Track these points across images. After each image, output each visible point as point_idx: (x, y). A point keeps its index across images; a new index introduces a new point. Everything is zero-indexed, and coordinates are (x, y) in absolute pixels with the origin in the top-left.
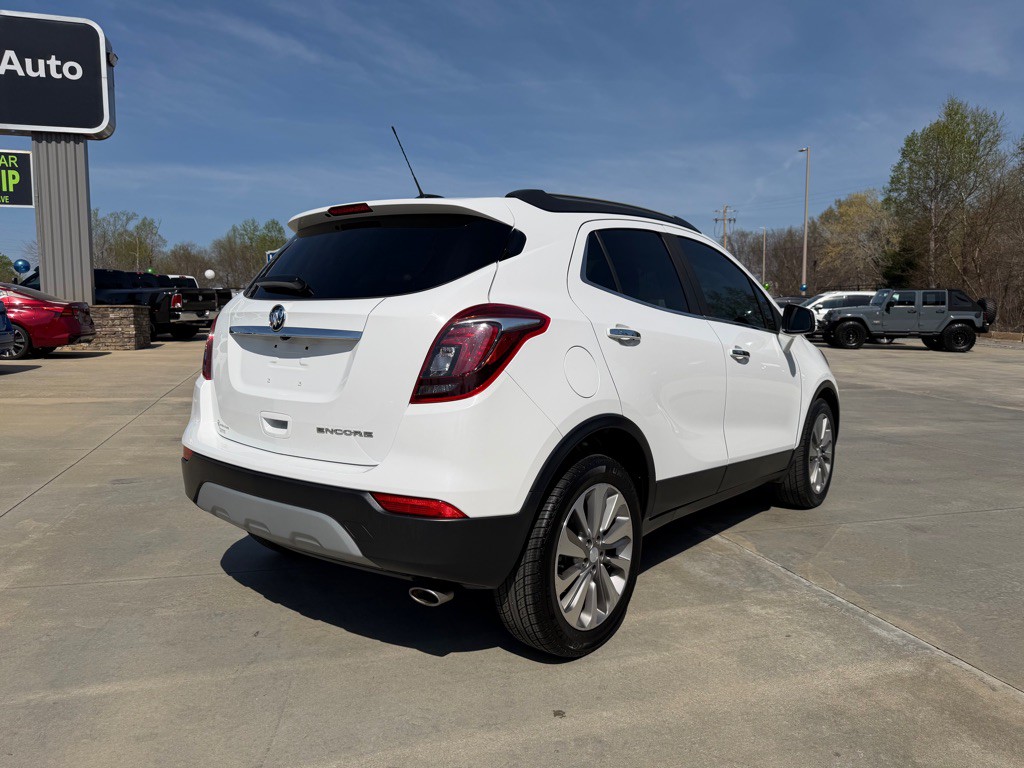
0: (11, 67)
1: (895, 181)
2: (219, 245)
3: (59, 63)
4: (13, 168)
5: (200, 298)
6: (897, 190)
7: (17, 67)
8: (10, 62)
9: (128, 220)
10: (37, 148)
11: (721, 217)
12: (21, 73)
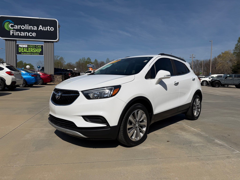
0: (41, 29)
1: (236, 48)
2: (77, 63)
3: (50, 27)
4: (40, 48)
5: (74, 74)
6: (237, 50)
7: (42, 28)
8: (41, 28)
9: (58, 57)
10: (45, 44)
11: (191, 57)
12: (42, 30)
